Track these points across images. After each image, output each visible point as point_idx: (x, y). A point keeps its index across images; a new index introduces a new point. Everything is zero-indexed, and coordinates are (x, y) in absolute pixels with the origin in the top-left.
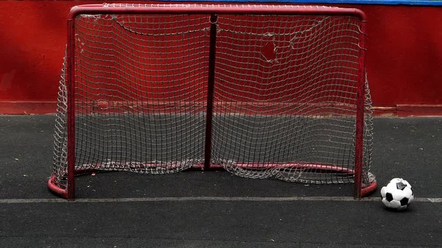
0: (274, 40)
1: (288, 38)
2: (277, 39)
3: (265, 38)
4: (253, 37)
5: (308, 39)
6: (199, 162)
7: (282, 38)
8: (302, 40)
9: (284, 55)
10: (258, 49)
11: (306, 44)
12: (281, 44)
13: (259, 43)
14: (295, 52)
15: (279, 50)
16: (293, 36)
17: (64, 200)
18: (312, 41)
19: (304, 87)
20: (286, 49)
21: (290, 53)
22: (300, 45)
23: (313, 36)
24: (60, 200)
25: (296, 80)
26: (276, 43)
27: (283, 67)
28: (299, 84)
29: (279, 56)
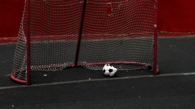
0: (111, 5)
1: (118, 4)
2: (113, 5)
3: (107, 5)
4: (102, 5)
5: (126, 5)
6: (72, 64)
7: (115, 5)
8: (124, 5)
9: (115, 12)
10: (104, 10)
11: (126, 7)
12: (115, 7)
13: (104, 7)
14: (120, 11)
15: (114, 10)
16: (120, 3)
17: (26, 86)
18: (128, 6)
19: (123, 26)
20: (116, 10)
21: (118, 11)
22: (123, 8)
23: (129, 4)
24: (24, 86)
25: (120, 23)
26: (112, 7)
27: (114, 17)
28: (122, 25)
29: (113, 13)
